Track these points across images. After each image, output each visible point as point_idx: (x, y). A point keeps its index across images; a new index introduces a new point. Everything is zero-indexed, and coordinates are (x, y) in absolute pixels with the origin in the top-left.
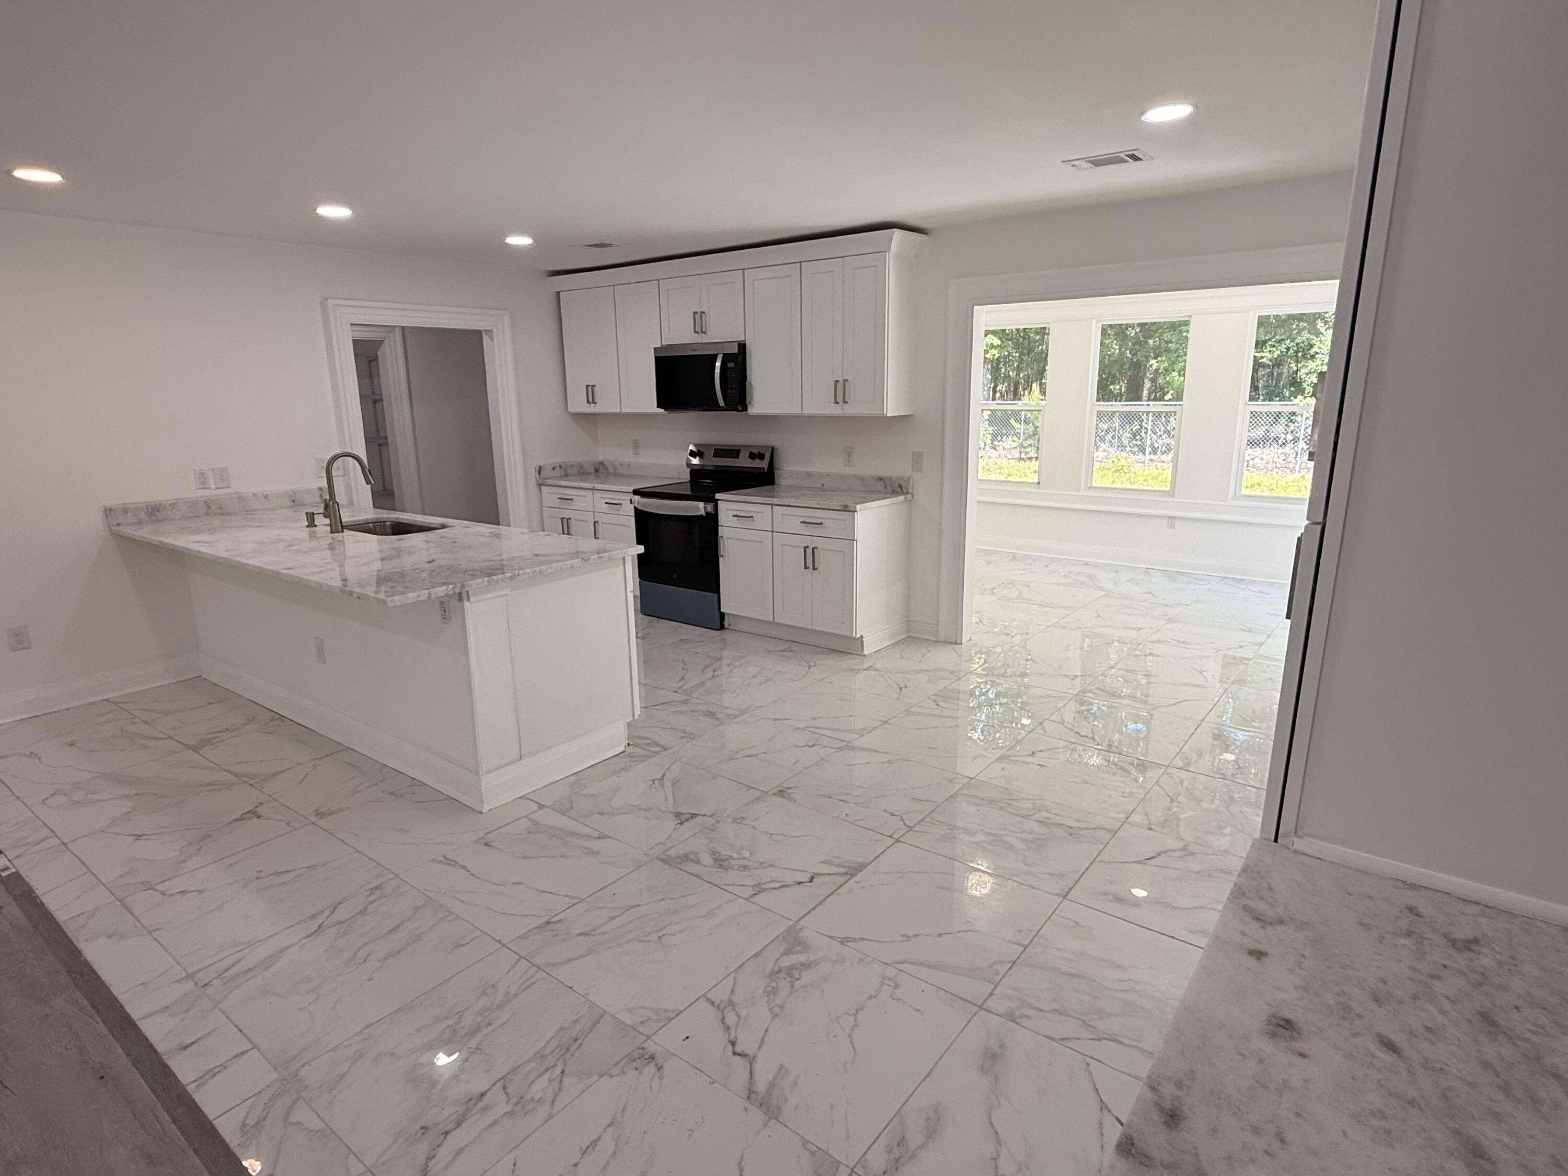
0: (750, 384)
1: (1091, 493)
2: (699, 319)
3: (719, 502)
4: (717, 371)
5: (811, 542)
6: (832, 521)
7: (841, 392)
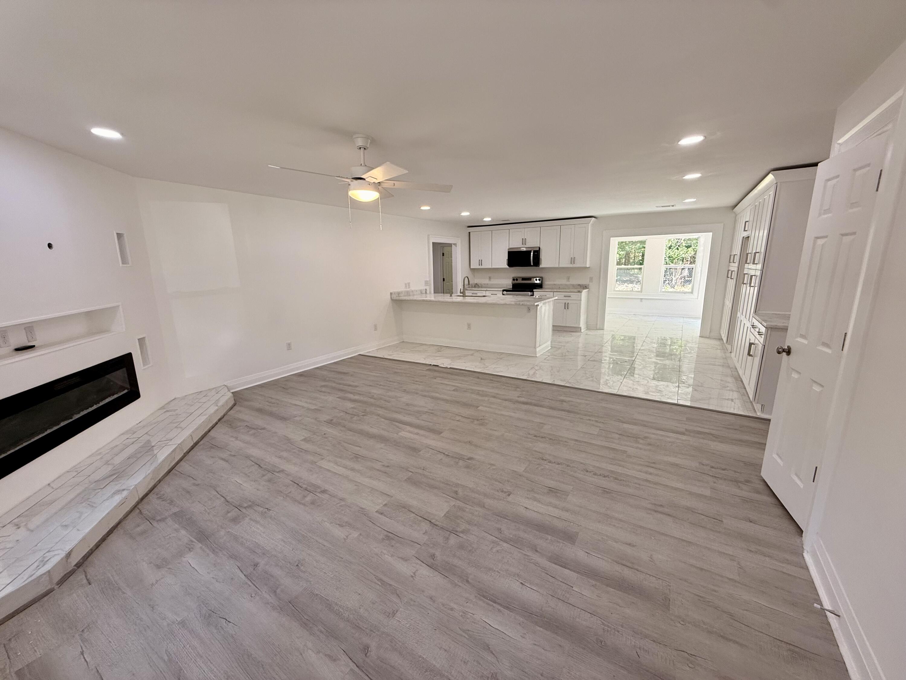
0: (541, 259)
1: (614, 292)
2: (524, 241)
3: (534, 292)
4: (532, 256)
5: (567, 302)
6: (574, 296)
7: (573, 260)
